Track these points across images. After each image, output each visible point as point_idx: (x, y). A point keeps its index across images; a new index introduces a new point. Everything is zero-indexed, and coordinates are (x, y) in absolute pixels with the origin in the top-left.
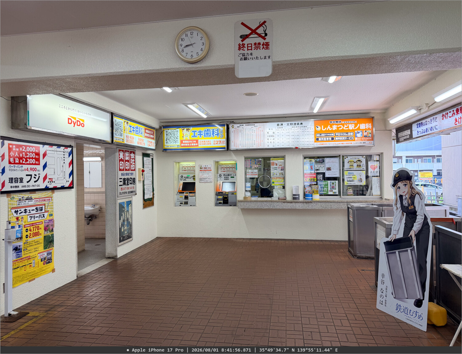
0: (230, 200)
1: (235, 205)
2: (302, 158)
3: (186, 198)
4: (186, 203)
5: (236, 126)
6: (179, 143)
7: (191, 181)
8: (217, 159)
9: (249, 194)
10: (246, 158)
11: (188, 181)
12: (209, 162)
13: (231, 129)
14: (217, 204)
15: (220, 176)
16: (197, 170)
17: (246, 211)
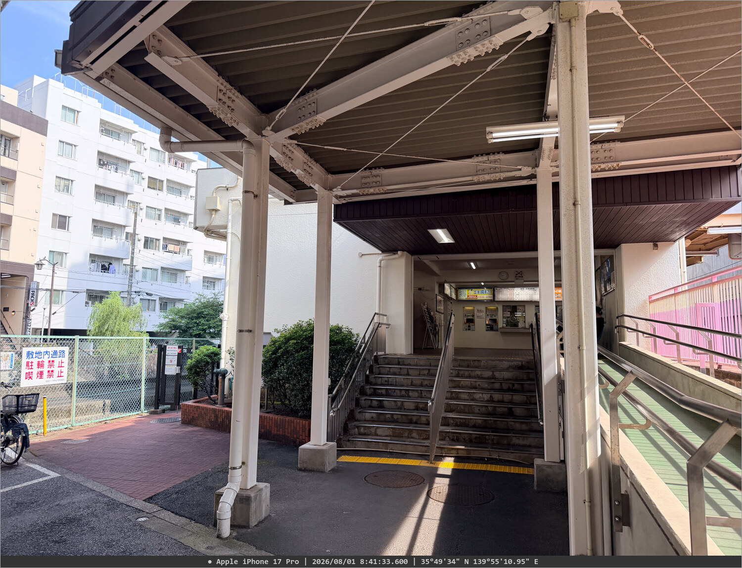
0: (494, 328)
1: (497, 331)
2: (534, 306)
3: (469, 326)
4: (469, 329)
5: (498, 289)
6: (467, 297)
7: (471, 318)
8: (487, 306)
9: (505, 325)
10: (503, 306)
11: (469, 318)
12: (482, 307)
13: (496, 291)
14: (487, 330)
15: (488, 315)
16: (476, 311)
17: (503, 333)
